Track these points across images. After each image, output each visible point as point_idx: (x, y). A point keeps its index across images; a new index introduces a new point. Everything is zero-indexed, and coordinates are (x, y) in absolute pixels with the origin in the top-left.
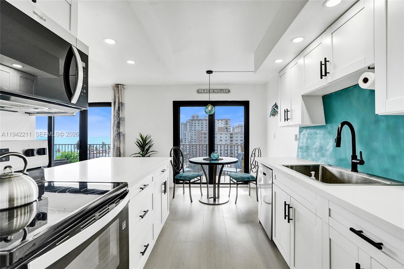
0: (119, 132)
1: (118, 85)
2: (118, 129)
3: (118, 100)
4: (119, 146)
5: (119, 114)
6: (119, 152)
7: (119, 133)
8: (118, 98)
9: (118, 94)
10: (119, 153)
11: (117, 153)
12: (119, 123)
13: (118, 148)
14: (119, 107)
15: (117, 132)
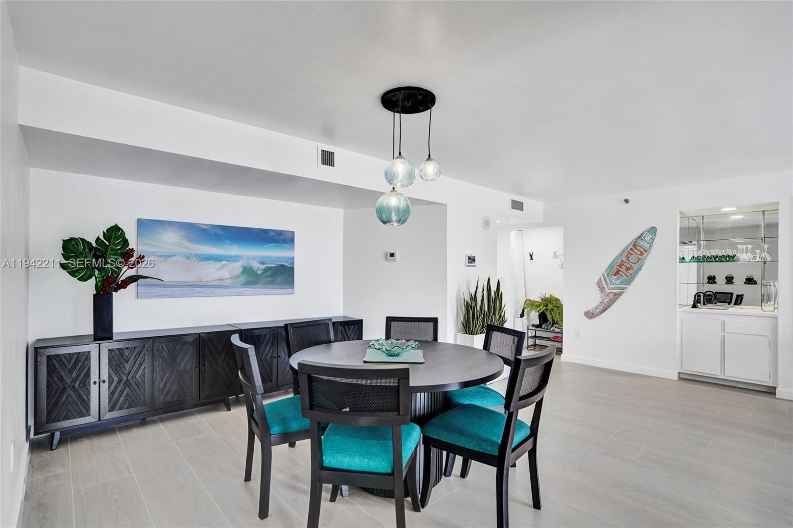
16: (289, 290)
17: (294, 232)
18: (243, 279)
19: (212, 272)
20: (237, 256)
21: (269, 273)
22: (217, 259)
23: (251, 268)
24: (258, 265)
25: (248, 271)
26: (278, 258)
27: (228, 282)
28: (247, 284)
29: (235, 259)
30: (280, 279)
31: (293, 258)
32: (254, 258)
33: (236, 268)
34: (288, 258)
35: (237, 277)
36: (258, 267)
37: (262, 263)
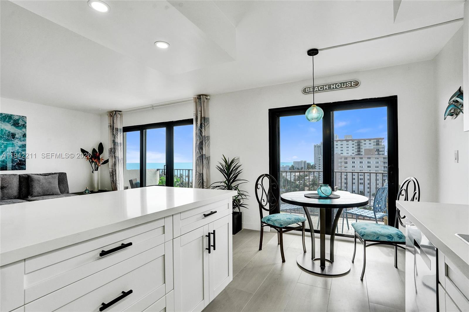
0: (202, 154)
1: (200, 96)
2: (200, 150)
3: (200, 114)
4: (202, 172)
5: (201, 132)
6: (202, 179)
7: (202, 156)
8: (200, 112)
9: (200, 107)
10: (202, 182)
11: (200, 181)
12: (201, 143)
13: (201, 174)
14: (201, 124)
15: (200, 155)
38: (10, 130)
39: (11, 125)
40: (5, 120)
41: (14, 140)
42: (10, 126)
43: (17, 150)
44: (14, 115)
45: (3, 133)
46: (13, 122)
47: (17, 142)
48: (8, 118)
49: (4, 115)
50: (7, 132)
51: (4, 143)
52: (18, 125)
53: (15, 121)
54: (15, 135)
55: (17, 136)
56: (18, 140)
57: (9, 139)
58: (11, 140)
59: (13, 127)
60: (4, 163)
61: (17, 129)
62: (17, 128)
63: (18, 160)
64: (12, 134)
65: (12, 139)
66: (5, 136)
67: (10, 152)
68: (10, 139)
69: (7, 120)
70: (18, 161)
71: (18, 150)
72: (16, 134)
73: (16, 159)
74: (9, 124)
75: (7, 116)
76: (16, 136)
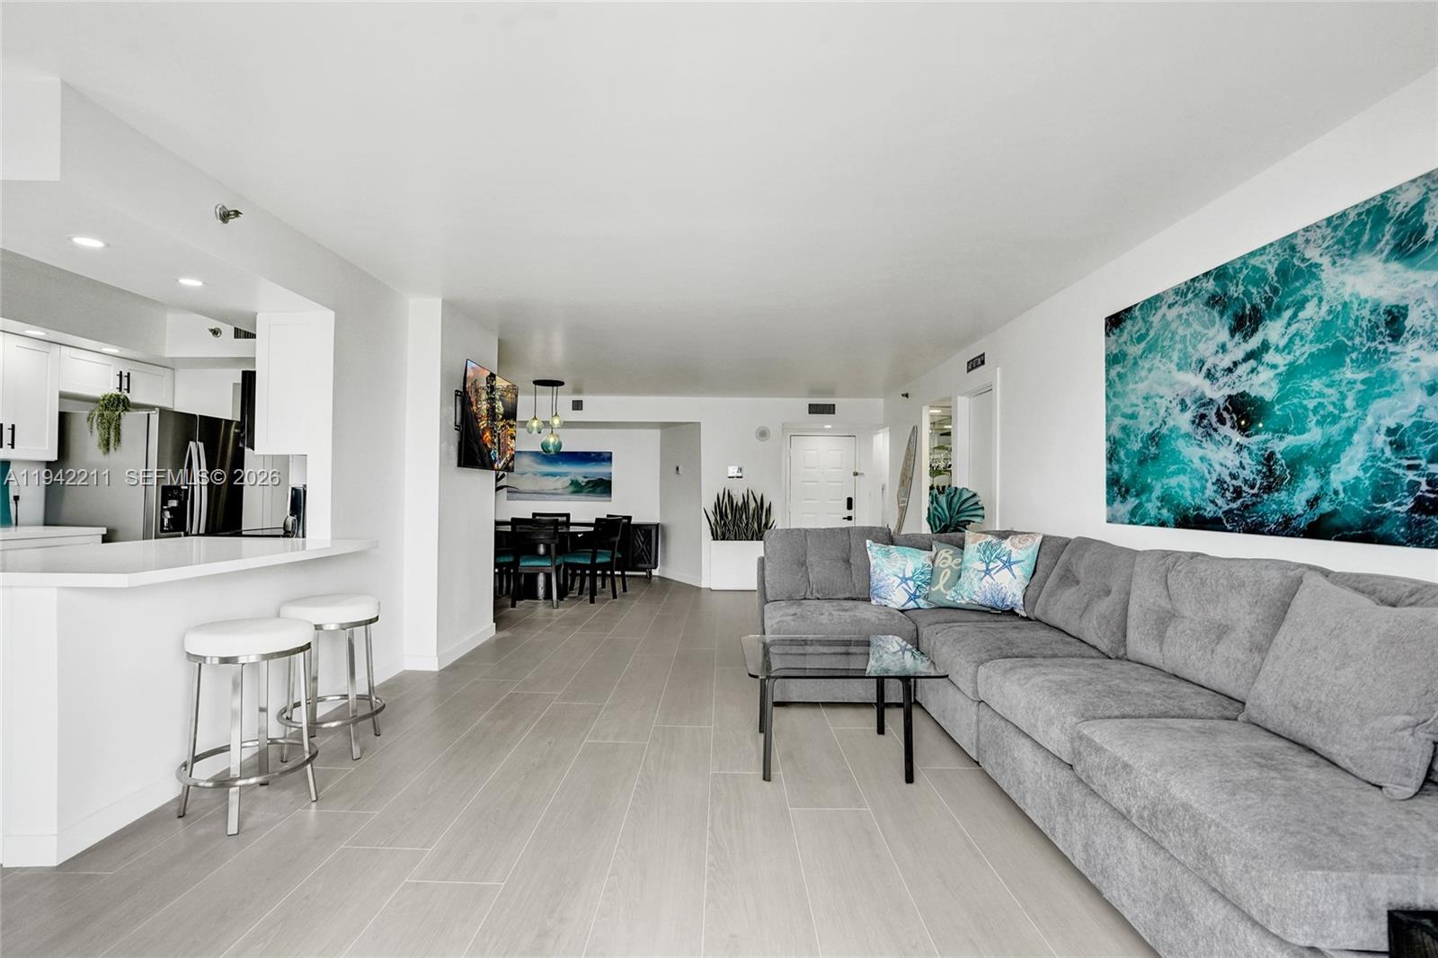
16: (608, 499)
17: (611, 453)
18: (571, 489)
19: (550, 484)
20: (566, 473)
21: (590, 485)
22: (554, 475)
23: (577, 481)
24: (583, 479)
25: (574, 483)
26: (597, 473)
27: (559, 491)
28: (574, 492)
29: (565, 474)
30: (599, 489)
31: (611, 473)
32: (579, 474)
33: (566, 480)
34: (606, 473)
35: (567, 487)
36: (582, 480)
37: (585, 477)
38: (1381, 294)
39: (1386, 261)
40: (1356, 244)
41: (1398, 349)
42: (1380, 266)
43: (1413, 409)
44: (1400, 187)
45: (1351, 323)
46: (1395, 234)
47: (1416, 360)
48: (1368, 227)
49: (1352, 216)
50: (1366, 313)
51: (1355, 382)
52: (1419, 244)
53: (1402, 222)
54: (1405, 316)
55: (1413, 319)
56: (1421, 341)
57: (1376, 350)
58: (1385, 351)
59: (1394, 266)
60: (1358, 496)
61: (1412, 275)
62: (1412, 266)
63: (1423, 480)
64: (1389, 312)
65: (1391, 347)
66: (1357, 340)
67: (1383, 430)
68: (1381, 347)
69: (1366, 238)
70: (1424, 487)
71: (1421, 409)
72: (1406, 308)
73: (1411, 475)
74: (1375, 260)
75: (1368, 212)
76: (1408, 323)
